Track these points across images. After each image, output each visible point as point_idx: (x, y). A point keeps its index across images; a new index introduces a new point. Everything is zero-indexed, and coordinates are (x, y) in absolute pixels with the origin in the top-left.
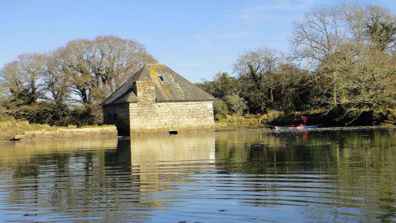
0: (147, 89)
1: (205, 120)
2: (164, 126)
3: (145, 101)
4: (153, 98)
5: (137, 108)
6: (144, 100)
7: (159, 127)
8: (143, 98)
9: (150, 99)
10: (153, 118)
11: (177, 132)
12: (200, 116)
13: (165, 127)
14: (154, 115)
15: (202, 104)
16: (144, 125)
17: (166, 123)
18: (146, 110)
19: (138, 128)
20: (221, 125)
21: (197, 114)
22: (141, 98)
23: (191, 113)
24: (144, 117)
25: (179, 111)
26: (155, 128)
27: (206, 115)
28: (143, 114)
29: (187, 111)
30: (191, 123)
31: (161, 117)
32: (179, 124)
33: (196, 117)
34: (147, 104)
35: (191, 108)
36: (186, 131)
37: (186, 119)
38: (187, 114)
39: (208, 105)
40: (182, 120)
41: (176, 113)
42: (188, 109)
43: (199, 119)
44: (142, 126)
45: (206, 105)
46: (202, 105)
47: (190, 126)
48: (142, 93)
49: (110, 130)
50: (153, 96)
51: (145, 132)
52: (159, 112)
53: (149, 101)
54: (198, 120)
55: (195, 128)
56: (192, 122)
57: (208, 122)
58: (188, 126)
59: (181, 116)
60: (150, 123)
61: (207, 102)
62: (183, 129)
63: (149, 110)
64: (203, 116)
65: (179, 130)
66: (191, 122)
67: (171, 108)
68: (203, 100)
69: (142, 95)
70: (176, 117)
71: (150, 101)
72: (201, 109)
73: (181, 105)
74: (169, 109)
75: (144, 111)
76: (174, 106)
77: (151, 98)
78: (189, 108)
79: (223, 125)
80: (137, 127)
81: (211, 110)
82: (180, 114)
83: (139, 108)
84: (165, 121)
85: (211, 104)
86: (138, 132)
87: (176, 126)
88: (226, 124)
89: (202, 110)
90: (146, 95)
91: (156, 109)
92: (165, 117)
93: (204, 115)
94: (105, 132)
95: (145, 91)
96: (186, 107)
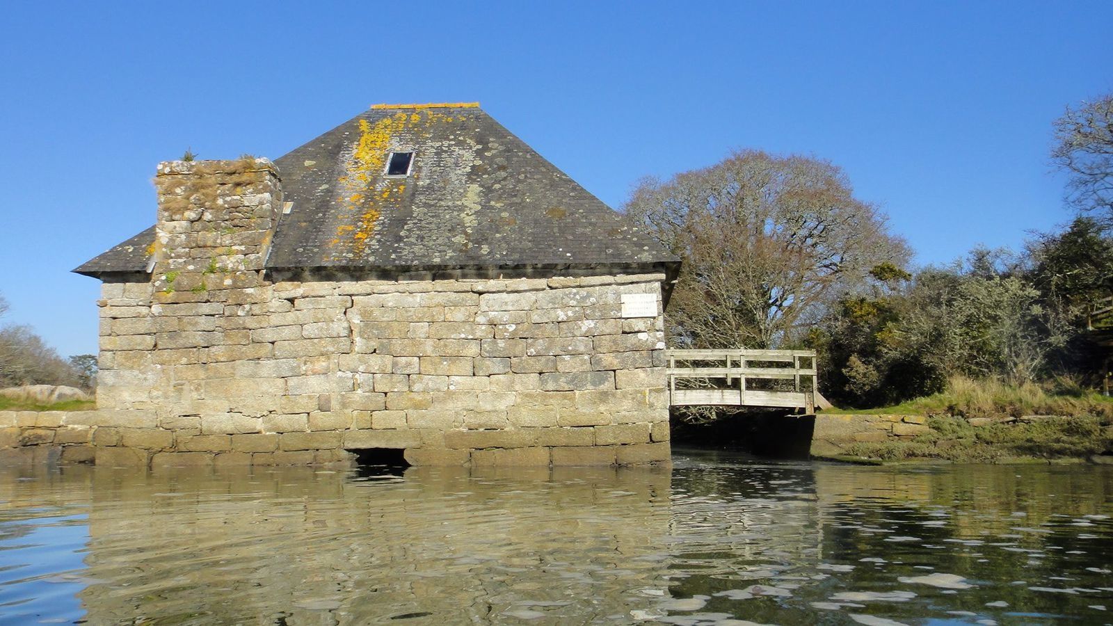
0: (220, 201)
1: (602, 387)
2: (316, 414)
3: (196, 272)
4: (252, 257)
5: (144, 310)
6: (191, 267)
7: (283, 421)
8: (188, 255)
9: (230, 262)
10: (244, 367)
11: (399, 452)
12: (568, 364)
13: (322, 419)
14: (250, 350)
15: (583, 292)
16: (185, 406)
17: (328, 400)
18: (204, 323)
19: (148, 422)
20: (887, 426)
21: (548, 349)
22: (179, 256)
23: (501, 344)
24: (184, 360)
25: (422, 329)
26: (259, 425)
27: (609, 360)
28: (181, 342)
29: (478, 335)
30: (502, 405)
31: (293, 363)
32: (417, 406)
33: (539, 367)
34: (210, 286)
35: (506, 317)
36: (466, 451)
37: (460, 381)
38: (473, 349)
39: (624, 298)
40: (442, 383)
41: (397, 345)
42: (480, 319)
43: (556, 380)
44: (174, 409)
45: (610, 299)
46: (584, 299)
47: (494, 420)
48: (184, 223)
49: (70, 426)
50: (254, 245)
51: (192, 446)
52: (286, 332)
53: (223, 270)
54: (551, 386)
55: (529, 437)
56: (511, 399)
57: (627, 404)
58: (482, 419)
59: (432, 363)
60: (227, 398)
61: (621, 278)
62: (448, 437)
63: (222, 322)
64: (587, 367)
65: (414, 444)
66: (498, 396)
67: (366, 314)
68: (591, 270)
69: (183, 237)
70: (395, 364)
71: (234, 271)
72: (578, 319)
73: (440, 298)
74: (356, 320)
75: (189, 328)
76: (391, 300)
77: (237, 252)
78: (492, 314)
79: (901, 429)
80: (140, 414)
81: (653, 329)
82: (428, 347)
83: (156, 309)
84: (316, 385)
85: (651, 291)
86: (147, 445)
87: (395, 418)
88: (921, 419)
89: (587, 325)
90: (210, 237)
91: (267, 314)
92: (321, 364)
93: (599, 362)
94: (40, 437)
95: (208, 216)
96: (473, 309)
